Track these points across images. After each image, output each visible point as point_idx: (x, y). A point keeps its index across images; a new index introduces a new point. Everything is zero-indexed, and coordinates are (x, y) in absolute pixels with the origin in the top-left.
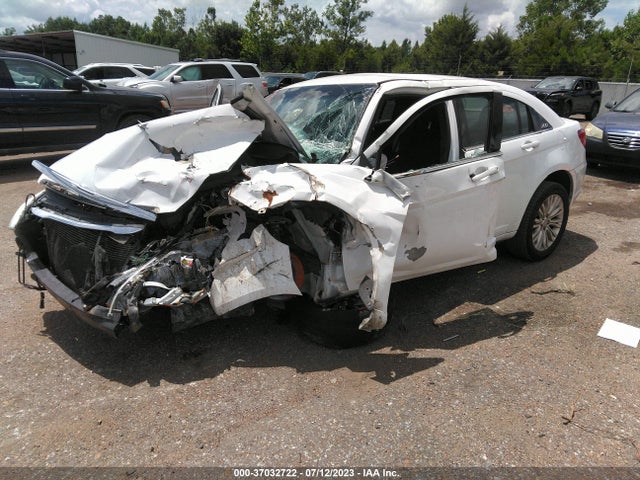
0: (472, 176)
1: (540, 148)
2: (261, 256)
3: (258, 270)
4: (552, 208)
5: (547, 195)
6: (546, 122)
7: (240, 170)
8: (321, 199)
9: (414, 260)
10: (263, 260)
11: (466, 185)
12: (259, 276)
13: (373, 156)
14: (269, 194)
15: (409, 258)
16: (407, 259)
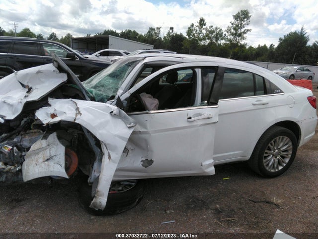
0: (189, 118)
1: (270, 105)
2: (50, 150)
3: (46, 159)
4: (281, 145)
5: (275, 136)
6: (279, 89)
7: (47, 99)
8: (77, 122)
9: (146, 167)
10: (50, 153)
11: (184, 124)
12: (46, 163)
13: (126, 99)
14: (53, 116)
15: (143, 165)
16: (141, 165)
